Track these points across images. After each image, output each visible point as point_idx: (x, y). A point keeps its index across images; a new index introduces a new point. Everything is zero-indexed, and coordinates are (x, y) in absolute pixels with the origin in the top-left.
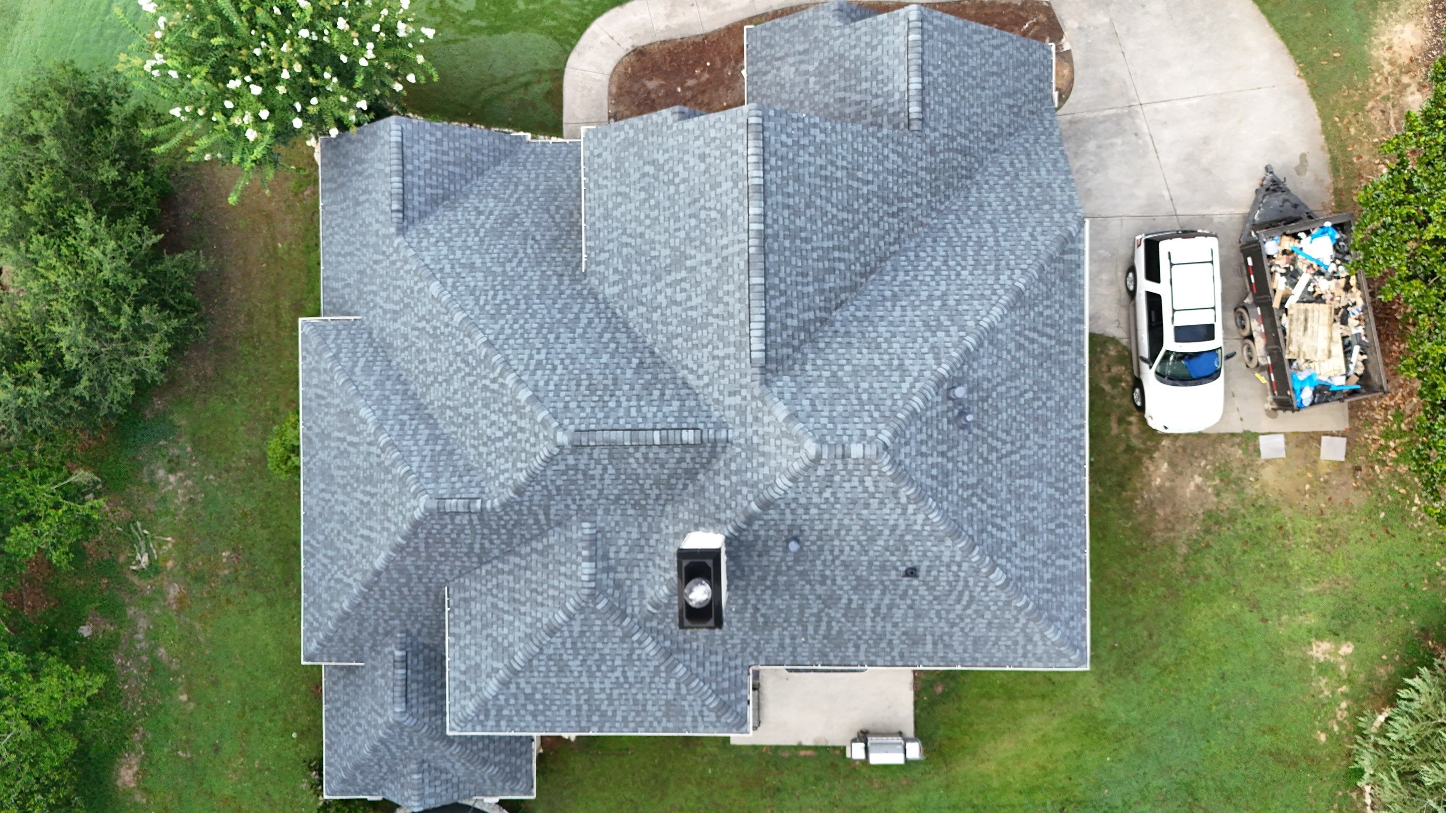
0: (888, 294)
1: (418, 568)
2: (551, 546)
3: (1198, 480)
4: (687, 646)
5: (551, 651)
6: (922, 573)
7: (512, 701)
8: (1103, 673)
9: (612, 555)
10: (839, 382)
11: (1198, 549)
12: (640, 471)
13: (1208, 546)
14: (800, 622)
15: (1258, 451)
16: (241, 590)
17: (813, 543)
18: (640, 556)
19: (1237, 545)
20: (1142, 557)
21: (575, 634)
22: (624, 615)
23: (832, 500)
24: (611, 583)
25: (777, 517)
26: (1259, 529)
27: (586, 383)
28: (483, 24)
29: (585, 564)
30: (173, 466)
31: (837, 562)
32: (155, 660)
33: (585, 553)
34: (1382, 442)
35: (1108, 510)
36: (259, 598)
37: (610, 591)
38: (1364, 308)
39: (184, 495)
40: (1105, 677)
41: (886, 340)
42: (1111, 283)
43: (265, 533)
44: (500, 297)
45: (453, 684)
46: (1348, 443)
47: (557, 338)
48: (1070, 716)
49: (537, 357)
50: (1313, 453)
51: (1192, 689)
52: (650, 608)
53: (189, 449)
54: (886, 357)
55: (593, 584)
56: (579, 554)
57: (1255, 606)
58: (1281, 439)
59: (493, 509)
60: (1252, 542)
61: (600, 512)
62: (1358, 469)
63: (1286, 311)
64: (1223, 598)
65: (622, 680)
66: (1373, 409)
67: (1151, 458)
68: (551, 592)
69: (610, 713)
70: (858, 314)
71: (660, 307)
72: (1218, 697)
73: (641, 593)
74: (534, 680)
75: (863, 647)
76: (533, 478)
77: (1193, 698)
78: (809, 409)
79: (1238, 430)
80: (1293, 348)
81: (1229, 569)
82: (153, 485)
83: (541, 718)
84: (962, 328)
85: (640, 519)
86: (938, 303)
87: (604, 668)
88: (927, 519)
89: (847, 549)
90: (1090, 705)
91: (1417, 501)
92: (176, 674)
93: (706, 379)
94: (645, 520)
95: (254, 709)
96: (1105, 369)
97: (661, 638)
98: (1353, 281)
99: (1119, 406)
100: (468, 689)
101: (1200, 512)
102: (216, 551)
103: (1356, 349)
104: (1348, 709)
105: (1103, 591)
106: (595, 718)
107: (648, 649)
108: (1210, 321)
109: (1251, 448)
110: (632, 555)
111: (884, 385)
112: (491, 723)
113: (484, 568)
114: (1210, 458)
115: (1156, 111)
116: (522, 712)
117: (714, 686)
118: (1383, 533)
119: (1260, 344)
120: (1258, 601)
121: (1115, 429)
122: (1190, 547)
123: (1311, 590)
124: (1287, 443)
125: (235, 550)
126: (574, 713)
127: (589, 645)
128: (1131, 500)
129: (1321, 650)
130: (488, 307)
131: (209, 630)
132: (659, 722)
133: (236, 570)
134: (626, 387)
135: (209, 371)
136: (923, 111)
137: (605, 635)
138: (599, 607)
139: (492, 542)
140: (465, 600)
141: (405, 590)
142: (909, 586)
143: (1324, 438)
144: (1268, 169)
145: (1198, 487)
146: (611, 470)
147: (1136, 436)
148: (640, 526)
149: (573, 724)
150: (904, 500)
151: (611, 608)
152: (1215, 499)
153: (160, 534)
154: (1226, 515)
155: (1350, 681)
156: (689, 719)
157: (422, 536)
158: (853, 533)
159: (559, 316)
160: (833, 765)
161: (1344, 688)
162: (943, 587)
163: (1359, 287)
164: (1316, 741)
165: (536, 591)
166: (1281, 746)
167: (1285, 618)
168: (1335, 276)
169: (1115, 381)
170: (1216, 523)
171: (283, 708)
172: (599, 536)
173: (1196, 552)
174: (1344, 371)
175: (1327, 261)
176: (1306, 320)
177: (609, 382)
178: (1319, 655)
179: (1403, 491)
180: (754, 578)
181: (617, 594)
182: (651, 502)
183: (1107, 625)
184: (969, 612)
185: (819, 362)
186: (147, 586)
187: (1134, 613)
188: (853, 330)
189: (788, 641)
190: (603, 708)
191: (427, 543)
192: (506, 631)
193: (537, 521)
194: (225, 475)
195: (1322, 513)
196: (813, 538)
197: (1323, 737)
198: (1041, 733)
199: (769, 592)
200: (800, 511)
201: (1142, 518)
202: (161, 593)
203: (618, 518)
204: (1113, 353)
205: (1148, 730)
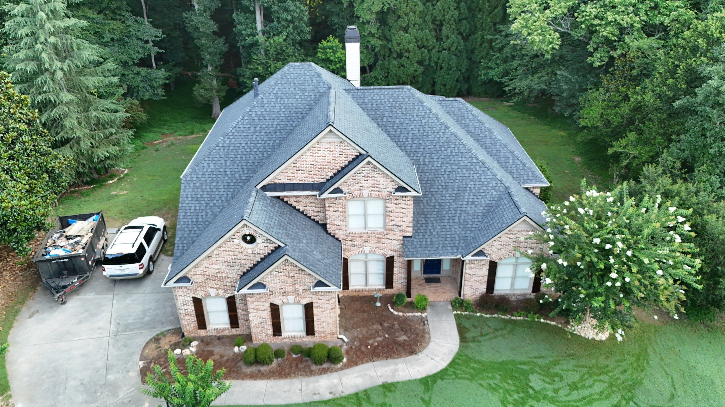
0: (278, 134)
10: (301, 90)
27: (403, 110)
28: (520, 366)
41: (281, 109)
44: (449, 151)
47: (419, 131)
49: (426, 121)
54: (282, 102)
70: (291, 123)
78: (314, 79)
84: (250, 116)
86: (258, 128)
111: (284, 90)
115: (101, 334)
130: (453, 146)
134: (387, 108)
159: (421, 142)
177: (394, 110)
185: (309, 99)
188: (294, 115)
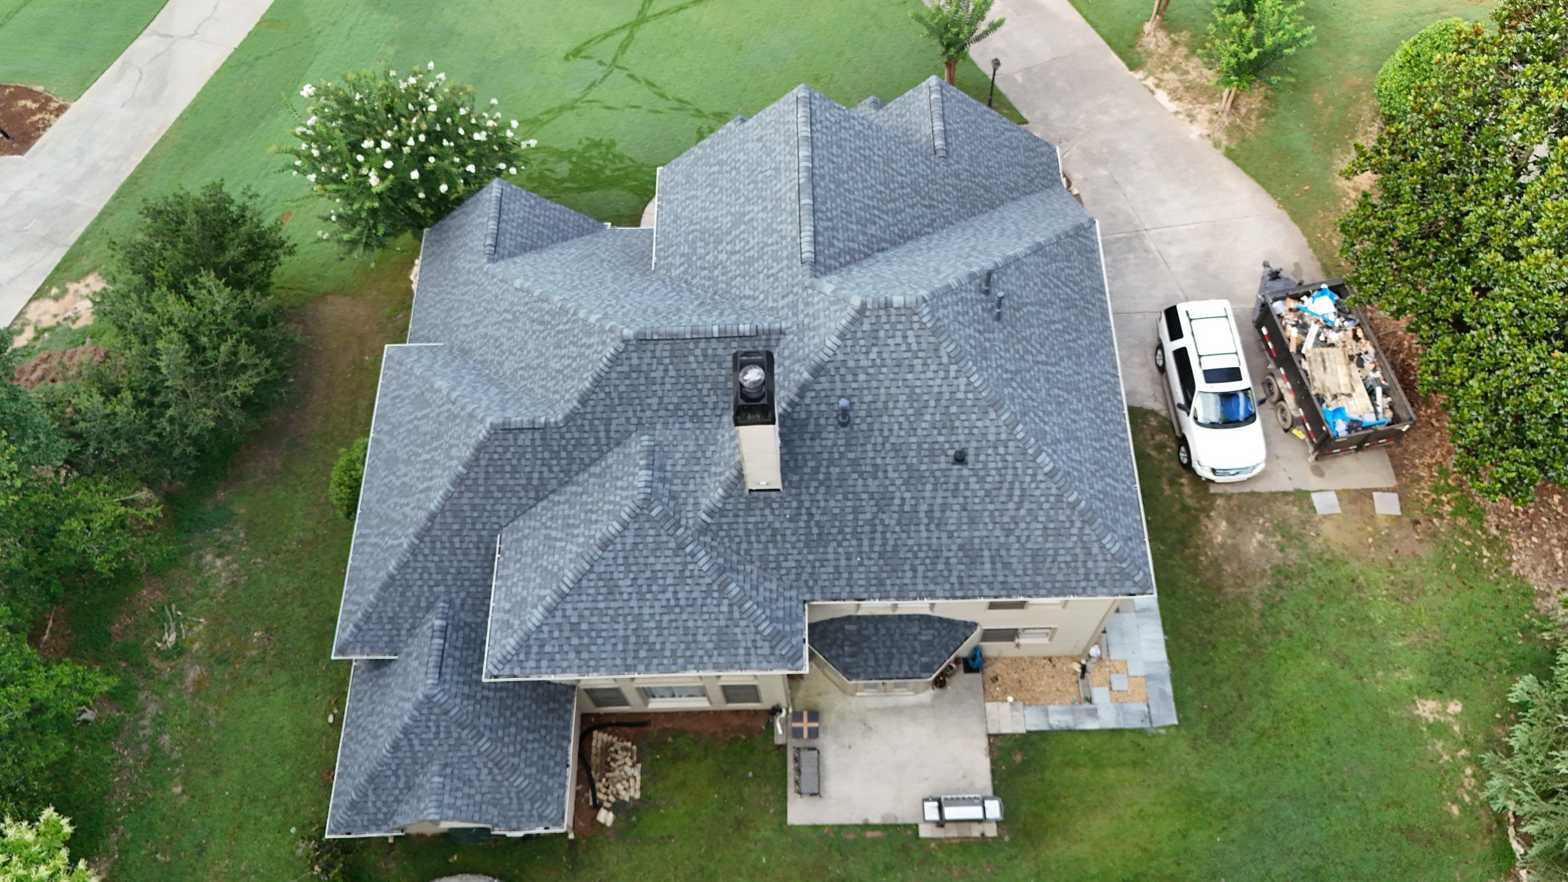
0: (923, 248)
1: (474, 508)
2: (610, 467)
3: (1260, 536)
4: (741, 567)
5: (602, 569)
6: (970, 458)
7: (556, 634)
8: (1195, 738)
9: (669, 468)
10: (881, 277)
11: (1272, 604)
12: (699, 372)
13: (1282, 601)
14: (854, 533)
15: (1313, 508)
16: (267, 670)
17: (863, 420)
18: (696, 468)
19: (1313, 600)
20: (1217, 612)
21: (628, 547)
22: (677, 525)
23: (878, 362)
24: (667, 493)
25: (827, 386)
26: (1331, 582)
27: (651, 311)
28: (575, 186)
29: (644, 472)
30: (222, 550)
31: (888, 446)
32: (155, 749)
33: (642, 462)
34: (1434, 496)
35: (1173, 566)
36: (284, 677)
37: (665, 500)
38: (1377, 354)
39: (227, 579)
40: (1199, 743)
41: (923, 262)
42: (1143, 365)
43: (304, 612)
44: (577, 283)
45: (495, 626)
46: (1400, 499)
47: (627, 296)
48: (1167, 787)
49: (608, 303)
50: (1368, 508)
51: (1297, 756)
52: (704, 517)
53: (242, 535)
54: (923, 268)
55: (649, 490)
56: (638, 465)
57: (1346, 662)
58: (1333, 497)
59: (556, 423)
60: (1328, 594)
61: (659, 426)
62: (1417, 522)
63: (1304, 356)
64: (1310, 654)
65: (672, 602)
66: (1417, 468)
67: (1208, 517)
68: (606, 507)
69: (658, 647)
70: (898, 254)
71: (721, 263)
72: (1328, 765)
73: (696, 504)
74: (581, 606)
75: (921, 569)
76: (598, 382)
77: (1301, 767)
78: (854, 286)
79: (1289, 487)
80: (1317, 384)
81: (1309, 625)
82: (199, 570)
83: (585, 655)
84: (990, 256)
85: (698, 432)
86: (968, 249)
87: (654, 588)
88: (969, 384)
89: (896, 426)
90: (1187, 774)
91: (1485, 553)
92: (176, 763)
93: (762, 297)
94: (702, 433)
95: (253, 800)
96: (1148, 437)
97: (714, 554)
98: (1360, 333)
99: (1168, 470)
100: (510, 626)
101: (1268, 567)
102: (248, 630)
103: (1379, 391)
104: (1474, 776)
105: (1182, 649)
106: (642, 654)
107: (701, 563)
108: (1235, 365)
109: (1306, 506)
110: (689, 468)
111: (922, 277)
112: (532, 664)
113: (540, 505)
114: (1268, 516)
115: (1160, 234)
116: (566, 648)
117: (768, 612)
118: (1460, 585)
119: (1290, 399)
120: (1348, 657)
121: (1167, 491)
122: (1264, 602)
123: (1400, 644)
124: (1340, 500)
125: (267, 630)
126: (620, 647)
127: (641, 560)
128: (1195, 557)
129: (1427, 708)
130: (565, 287)
131: (223, 713)
132: (710, 657)
133: (265, 652)
134: (688, 312)
135: (278, 466)
136: (947, 144)
137: (658, 546)
138: (654, 513)
139: (551, 471)
140: (517, 540)
141: (456, 540)
142: (960, 477)
143: (1375, 494)
144: (1266, 265)
145: (1261, 544)
146: (672, 373)
147: (1190, 497)
148: (697, 439)
149: (618, 662)
150: (945, 360)
151: (666, 516)
152: (1280, 555)
153: (193, 616)
154: (1294, 570)
155: (1468, 743)
156: (741, 651)
157: (483, 462)
158: (900, 405)
159: (629, 288)
160: (905, 849)
161: (1464, 752)
162: (993, 478)
163: (1367, 337)
164: (1449, 814)
165: (591, 511)
166: (1412, 821)
167: (1380, 674)
168: (1340, 329)
169: (1160, 447)
170: (1287, 577)
171: (286, 799)
172: (657, 448)
173: (1272, 606)
174: (1372, 409)
175: (1332, 317)
176: (1323, 361)
177: (673, 310)
178: (1427, 714)
179: (1467, 543)
180: (807, 470)
181: (672, 504)
182: (708, 412)
183: (1191, 685)
184: (1023, 512)
185: (864, 271)
186: (166, 669)
187: (1218, 671)
188: (894, 260)
189: (843, 562)
190: (652, 639)
191: (487, 472)
192: (557, 557)
193: (597, 439)
194: (273, 557)
195: (1391, 565)
196: (863, 413)
197: (1455, 810)
198: (1137, 808)
199: (822, 490)
200: (849, 377)
201: (1209, 574)
202: (181, 677)
203: (676, 432)
204: (1154, 423)
205: (1258, 805)
